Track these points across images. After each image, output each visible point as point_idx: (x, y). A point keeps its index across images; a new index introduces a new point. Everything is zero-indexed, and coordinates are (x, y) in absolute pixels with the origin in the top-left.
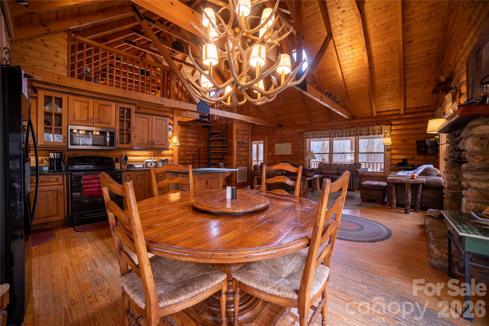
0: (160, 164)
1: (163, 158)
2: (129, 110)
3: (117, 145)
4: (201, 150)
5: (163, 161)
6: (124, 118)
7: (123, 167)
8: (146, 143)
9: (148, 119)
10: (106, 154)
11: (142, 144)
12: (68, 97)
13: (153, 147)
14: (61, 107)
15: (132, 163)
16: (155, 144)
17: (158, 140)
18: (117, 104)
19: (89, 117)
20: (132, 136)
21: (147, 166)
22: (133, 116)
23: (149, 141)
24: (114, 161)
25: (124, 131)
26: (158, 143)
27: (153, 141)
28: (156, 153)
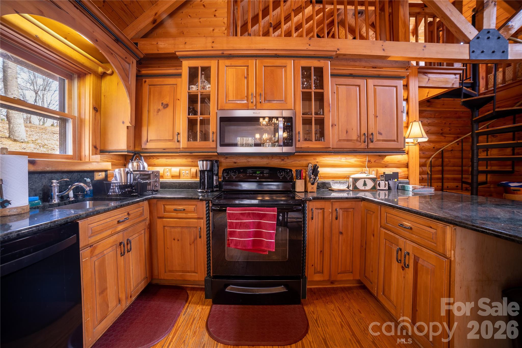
0: (382, 183)
1: (389, 171)
2: (319, 72)
3: (297, 143)
4: (446, 155)
5: (388, 177)
6: (311, 88)
7: (310, 188)
8: (355, 137)
9: (359, 86)
10: (282, 162)
11: (348, 140)
12: (218, 62)
13: (371, 146)
14: (209, 82)
15: (326, 181)
16: (374, 140)
17: (382, 132)
18: (296, 61)
19: (250, 93)
20: (328, 122)
21: (355, 188)
22: (329, 82)
23: (362, 133)
24: (294, 175)
25: (311, 114)
26: (381, 138)
27: (370, 133)
28: (373, 160)
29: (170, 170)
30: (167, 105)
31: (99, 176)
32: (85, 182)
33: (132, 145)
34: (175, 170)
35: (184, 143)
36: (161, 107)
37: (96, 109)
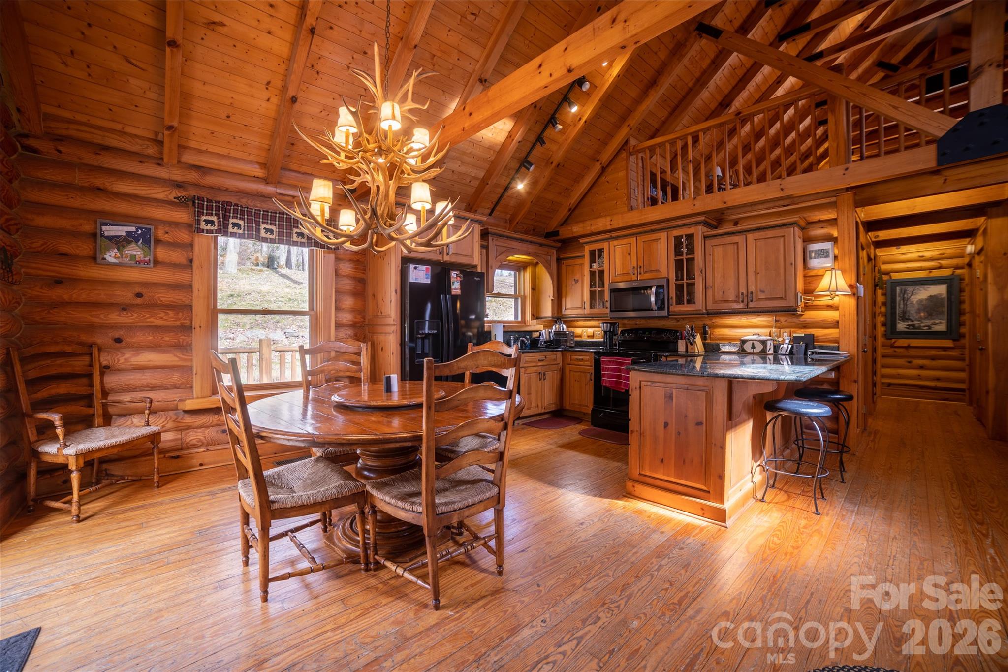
2: (690, 238)
3: (670, 307)
6: (682, 254)
8: (733, 297)
9: (737, 243)
11: (726, 301)
12: (609, 244)
13: (751, 305)
14: (603, 261)
16: (755, 299)
17: (764, 289)
18: (669, 232)
19: (632, 267)
23: (740, 293)
26: (763, 296)
27: (750, 292)
28: (783, 319)
29: (587, 331)
30: (578, 281)
31: (536, 335)
32: (526, 338)
33: (556, 312)
34: (591, 331)
35: (587, 310)
36: (574, 282)
37: (533, 289)
